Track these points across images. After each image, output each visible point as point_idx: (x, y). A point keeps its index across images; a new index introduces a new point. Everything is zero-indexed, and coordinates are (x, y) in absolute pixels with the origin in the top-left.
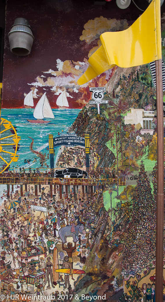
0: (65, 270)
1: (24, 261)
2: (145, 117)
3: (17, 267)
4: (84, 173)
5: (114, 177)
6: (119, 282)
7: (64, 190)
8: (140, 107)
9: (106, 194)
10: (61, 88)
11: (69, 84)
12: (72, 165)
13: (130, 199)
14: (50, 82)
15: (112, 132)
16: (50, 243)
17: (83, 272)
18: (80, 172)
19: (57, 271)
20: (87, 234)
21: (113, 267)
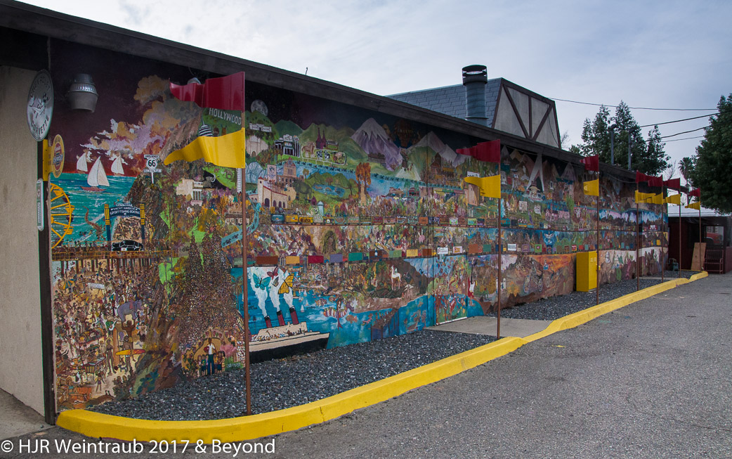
0: (125, 352)
1: (82, 348)
2: (194, 188)
3: (75, 355)
4: (140, 245)
5: (168, 249)
6: (177, 358)
7: (122, 265)
8: (191, 178)
9: (161, 266)
10: (116, 153)
11: (124, 150)
12: (129, 238)
13: (183, 271)
14: (104, 145)
15: (165, 202)
16: (109, 323)
17: (143, 351)
18: (136, 244)
19: (118, 354)
20: (146, 309)
21: (171, 341)
